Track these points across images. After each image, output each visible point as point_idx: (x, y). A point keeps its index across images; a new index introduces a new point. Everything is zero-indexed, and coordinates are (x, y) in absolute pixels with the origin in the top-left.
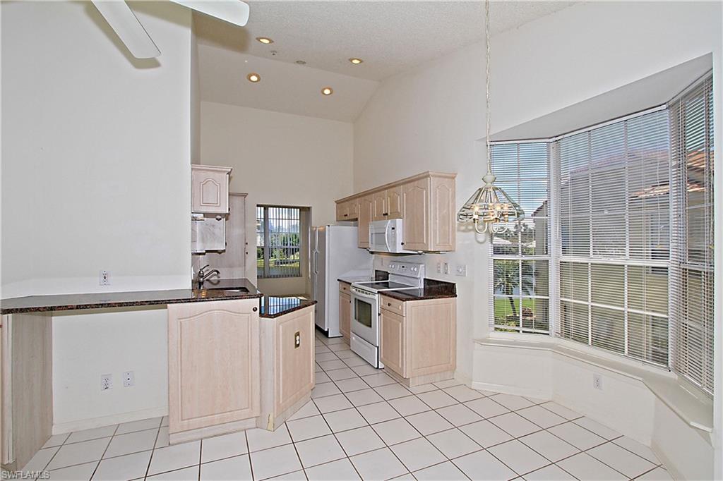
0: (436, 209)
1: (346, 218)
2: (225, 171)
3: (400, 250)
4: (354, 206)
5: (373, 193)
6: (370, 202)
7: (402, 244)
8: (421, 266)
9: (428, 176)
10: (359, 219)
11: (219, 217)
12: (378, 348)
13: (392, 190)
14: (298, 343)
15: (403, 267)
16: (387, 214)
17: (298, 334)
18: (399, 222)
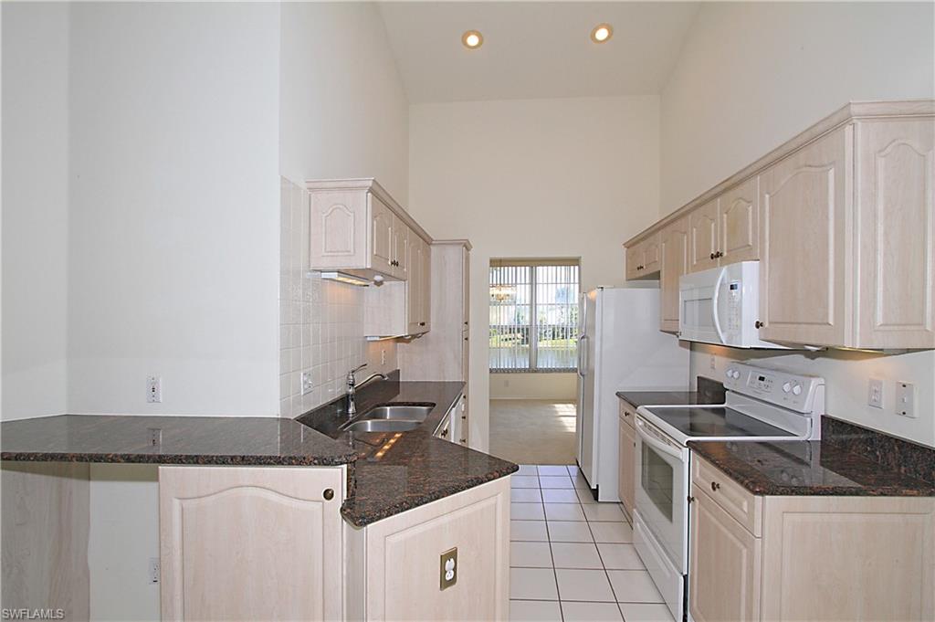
0: (875, 216)
1: (642, 273)
2: (362, 188)
3: (750, 339)
4: (653, 247)
5: (688, 212)
6: (685, 233)
7: (758, 325)
8: (814, 382)
9: (847, 120)
10: (662, 274)
11: (378, 278)
12: (685, 577)
13: (731, 194)
14: (449, 576)
15: (762, 379)
16: (718, 255)
17: (453, 554)
18: (750, 270)
